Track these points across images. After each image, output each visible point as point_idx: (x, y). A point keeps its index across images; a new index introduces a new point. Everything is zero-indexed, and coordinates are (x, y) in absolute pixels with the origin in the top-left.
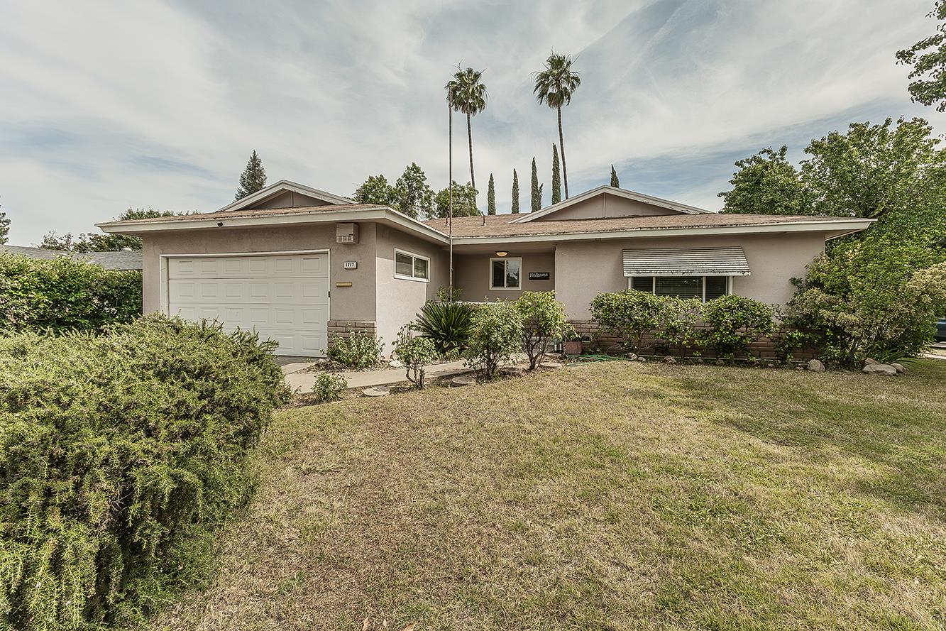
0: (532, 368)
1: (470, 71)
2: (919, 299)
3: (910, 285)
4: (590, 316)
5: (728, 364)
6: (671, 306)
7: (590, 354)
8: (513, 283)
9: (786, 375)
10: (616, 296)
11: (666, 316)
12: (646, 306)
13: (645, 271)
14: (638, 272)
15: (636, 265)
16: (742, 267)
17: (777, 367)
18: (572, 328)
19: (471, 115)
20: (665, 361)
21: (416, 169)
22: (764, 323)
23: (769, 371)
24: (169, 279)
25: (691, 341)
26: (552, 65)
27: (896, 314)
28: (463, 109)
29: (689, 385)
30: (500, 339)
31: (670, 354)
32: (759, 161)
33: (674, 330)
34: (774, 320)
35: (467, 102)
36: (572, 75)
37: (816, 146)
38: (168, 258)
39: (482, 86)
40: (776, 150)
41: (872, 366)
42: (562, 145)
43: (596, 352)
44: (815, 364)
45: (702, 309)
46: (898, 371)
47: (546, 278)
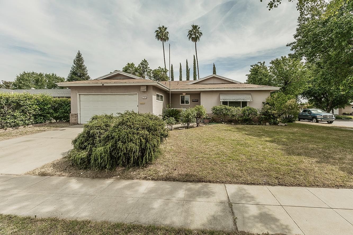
0: (197, 126)
1: (163, 27)
2: (289, 107)
3: (287, 104)
4: (211, 112)
5: (247, 124)
6: (233, 109)
7: (212, 122)
8: (187, 102)
9: (260, 126)
10: (218, 107)
11: (232, 112)
12: (226, 109)
13: (226, 100)
14: (224, 100)
15: (224, 98)
16: (250, 99)
17: (259, 125)
18: (207, 115)
19: (164, 42)
20: (232, 124)
21: (145, 61)
22: (255, 114)
23: (257, 126)
24: (80, 101)
25: (238, 119)
26: (193, 28)
27: (284, 111)
28: (161, 40)
29: (237, 128)
30: (191, 118)
31: (233, 122)
32: (257, 66)
33: (234, 115)
34: (258, 113)
35: (163, 37)
36: (200, 32)
37: (273, 62)
38: (80, 94)
39: (168, 32)
40: (262, 62)
41: (280, 124)
42: (196, 55)
43: (213, 122)
44: (267, 124)
45: (241, 110)
46: (285, 125)
47: (197, 101)
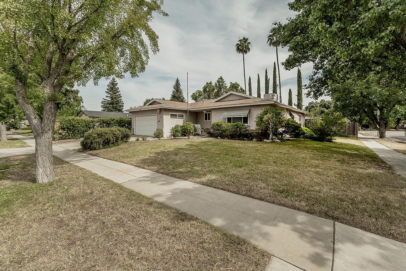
1: (244, 38)
15: (225, 114)
16: (246, 115)
19: (245, 54)
21: (221, 78)
24: (136, 120)
35: (243, 50)
38: (135, 116)
39: (249, 43)
42: (278, 61)
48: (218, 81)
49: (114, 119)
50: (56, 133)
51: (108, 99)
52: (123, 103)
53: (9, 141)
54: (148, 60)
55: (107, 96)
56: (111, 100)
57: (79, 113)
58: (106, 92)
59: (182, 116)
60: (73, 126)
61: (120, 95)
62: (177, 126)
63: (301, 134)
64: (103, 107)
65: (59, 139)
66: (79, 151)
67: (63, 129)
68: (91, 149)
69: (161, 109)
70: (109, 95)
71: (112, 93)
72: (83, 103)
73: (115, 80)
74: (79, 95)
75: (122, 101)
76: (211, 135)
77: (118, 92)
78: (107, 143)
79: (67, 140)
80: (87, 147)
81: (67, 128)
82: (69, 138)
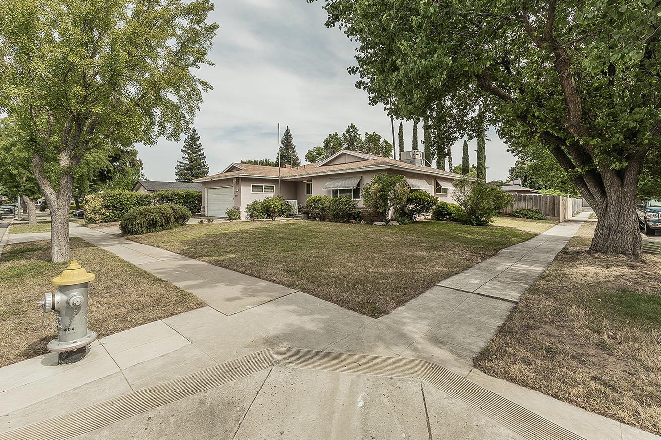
24: (207, 195)
38: (207, 189)
48: (348, 131)
49: (178, 194)
50: (97, 213)
51: (185, 162)
52: (208, 168)
53: (38, 224)
54: (193, 118)
55: (183, 158)
56: (190, 163)
57: (136, 185)
58: (182, 151)
59: (272, 188)
60: (121, 204)
61: (203, 155)
62: (255, 203)
63: (446, 215)
64: (178, 175)
65: (101, 222)
66: (119, 236)
67: (107, 207)
68: (132, 233)
69: (238, 179)
70: (187, 155)
71: (191, 152)
72: (142, 169)
73: (196, 133)
74: (138, 159)
75: (206, 164)
76: (308, 215)
77: (200, 151)
78: (153, 226)
79: (112, 223)
80: (128, 231)
81: (112, 207)
82: (115, 221)
